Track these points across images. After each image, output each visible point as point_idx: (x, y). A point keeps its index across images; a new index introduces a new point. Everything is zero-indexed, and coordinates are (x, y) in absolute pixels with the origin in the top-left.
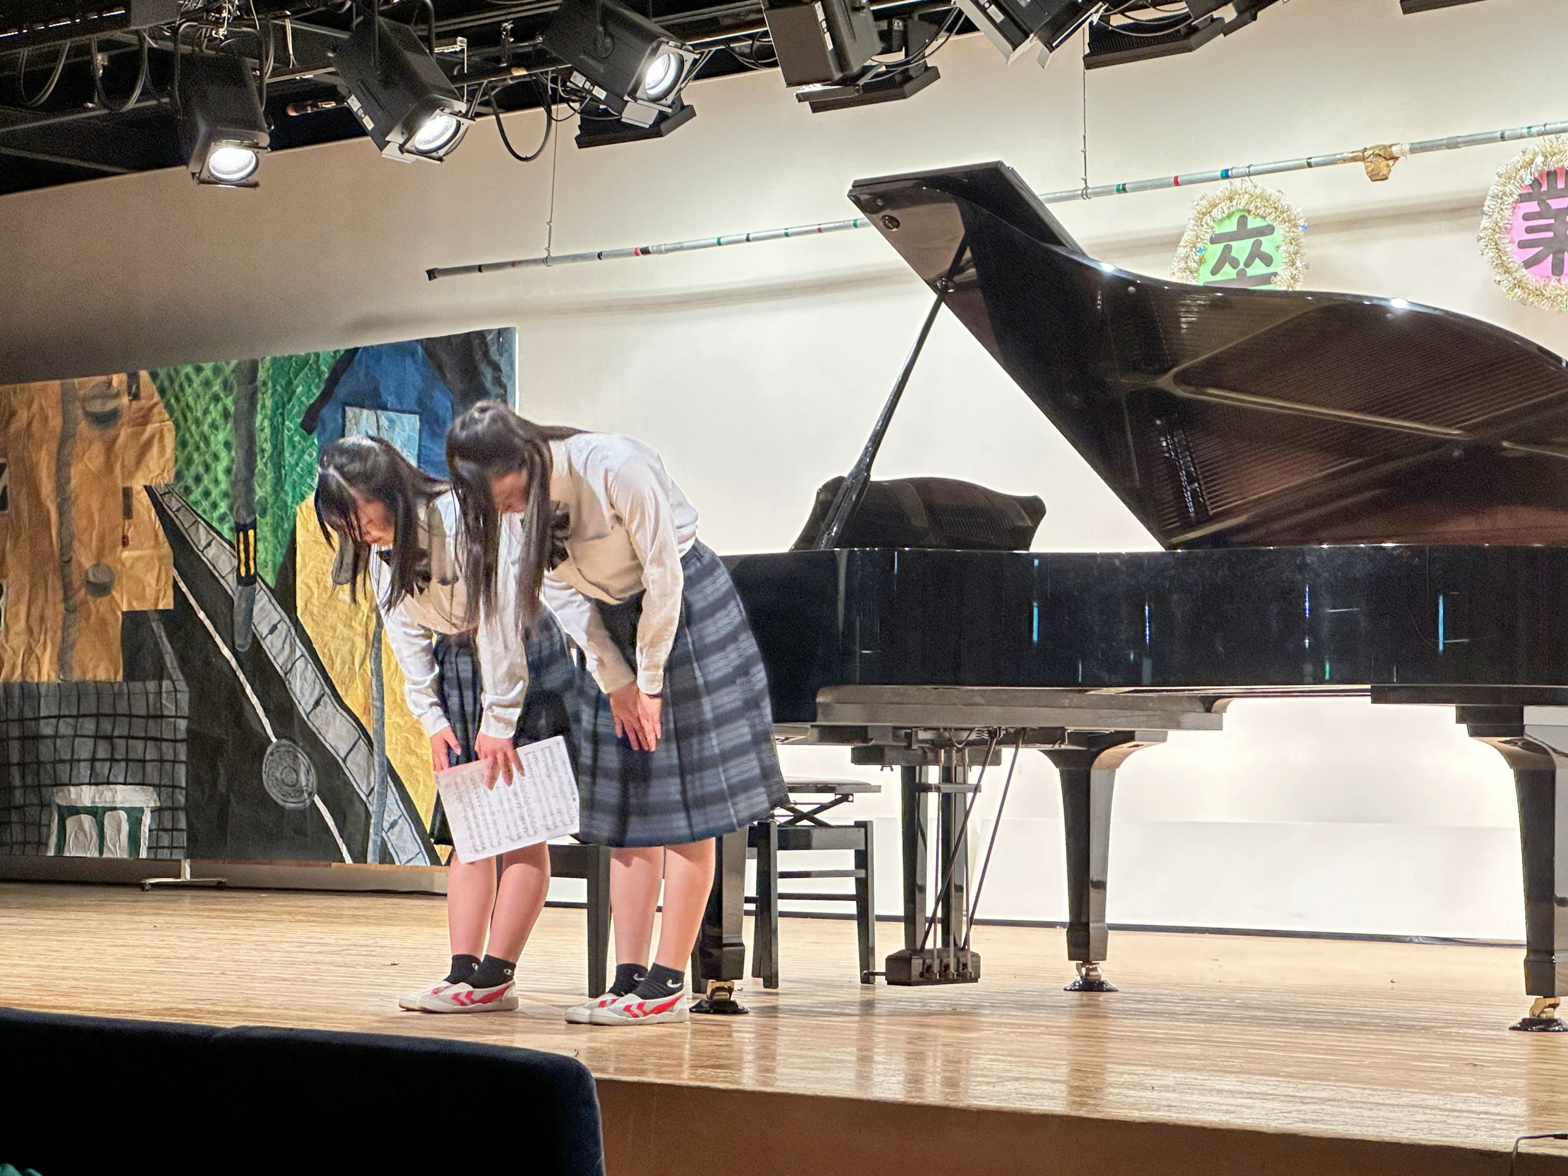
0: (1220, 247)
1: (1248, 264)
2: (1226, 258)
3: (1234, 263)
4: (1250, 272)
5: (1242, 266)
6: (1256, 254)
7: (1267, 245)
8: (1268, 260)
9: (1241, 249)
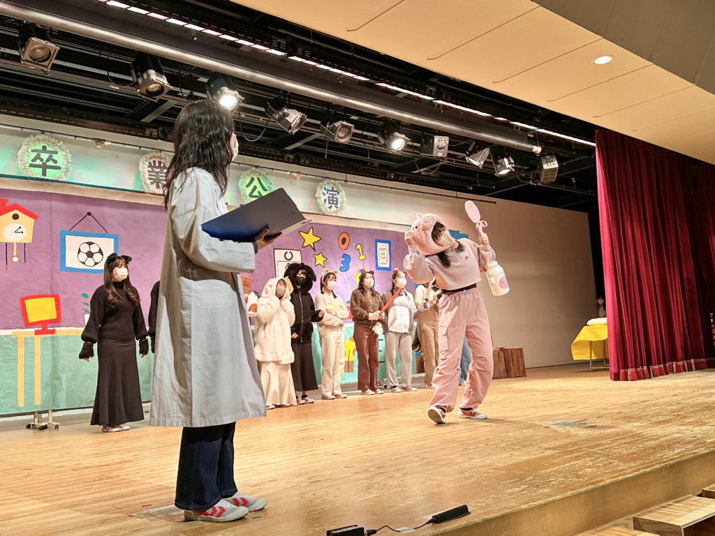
0: (35, 154)
1: (48, 161)
2: (38, 157)
3: (42, 160)
4: (48, 164)
5: (44, 161)
6: (50, 159)
7: (55, 157)
8: (55, 162)
9: (45, 156)
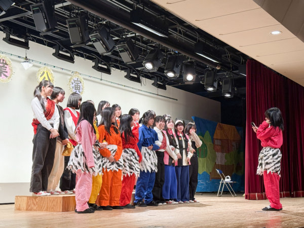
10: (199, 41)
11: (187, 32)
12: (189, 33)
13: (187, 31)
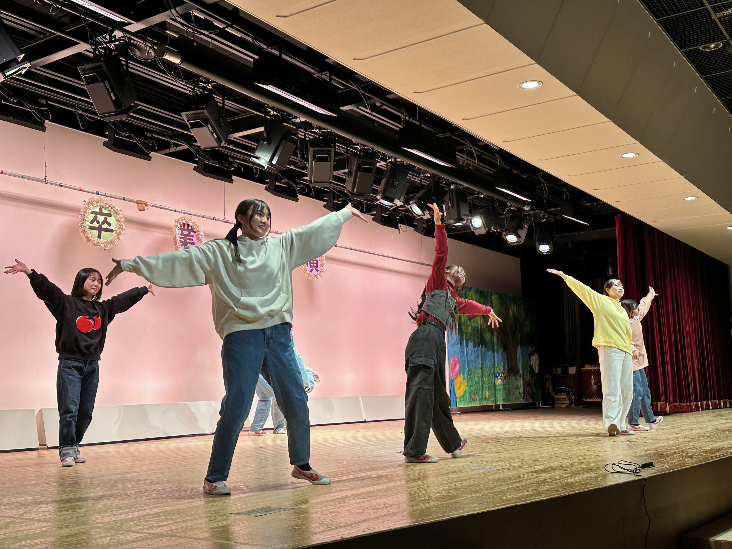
0: (94, 215)
1: (103, 223)
2: (95, 220)
3: (98, 222)
4: (103, 226)
5: (100, 224)
6: (105, 221)
7: (109, 219)
8: (109, 224)
9: (101, 218)
10: (500, 167)
11: (483, 156)
12: (485, 157)
13: (482, 153)
